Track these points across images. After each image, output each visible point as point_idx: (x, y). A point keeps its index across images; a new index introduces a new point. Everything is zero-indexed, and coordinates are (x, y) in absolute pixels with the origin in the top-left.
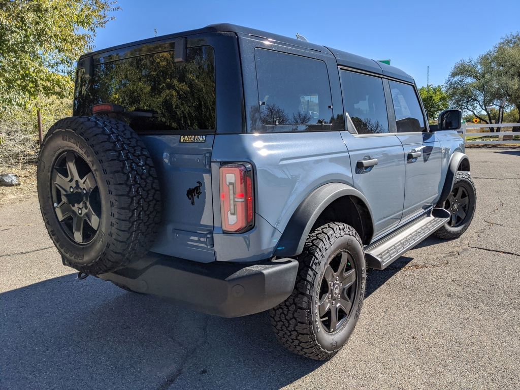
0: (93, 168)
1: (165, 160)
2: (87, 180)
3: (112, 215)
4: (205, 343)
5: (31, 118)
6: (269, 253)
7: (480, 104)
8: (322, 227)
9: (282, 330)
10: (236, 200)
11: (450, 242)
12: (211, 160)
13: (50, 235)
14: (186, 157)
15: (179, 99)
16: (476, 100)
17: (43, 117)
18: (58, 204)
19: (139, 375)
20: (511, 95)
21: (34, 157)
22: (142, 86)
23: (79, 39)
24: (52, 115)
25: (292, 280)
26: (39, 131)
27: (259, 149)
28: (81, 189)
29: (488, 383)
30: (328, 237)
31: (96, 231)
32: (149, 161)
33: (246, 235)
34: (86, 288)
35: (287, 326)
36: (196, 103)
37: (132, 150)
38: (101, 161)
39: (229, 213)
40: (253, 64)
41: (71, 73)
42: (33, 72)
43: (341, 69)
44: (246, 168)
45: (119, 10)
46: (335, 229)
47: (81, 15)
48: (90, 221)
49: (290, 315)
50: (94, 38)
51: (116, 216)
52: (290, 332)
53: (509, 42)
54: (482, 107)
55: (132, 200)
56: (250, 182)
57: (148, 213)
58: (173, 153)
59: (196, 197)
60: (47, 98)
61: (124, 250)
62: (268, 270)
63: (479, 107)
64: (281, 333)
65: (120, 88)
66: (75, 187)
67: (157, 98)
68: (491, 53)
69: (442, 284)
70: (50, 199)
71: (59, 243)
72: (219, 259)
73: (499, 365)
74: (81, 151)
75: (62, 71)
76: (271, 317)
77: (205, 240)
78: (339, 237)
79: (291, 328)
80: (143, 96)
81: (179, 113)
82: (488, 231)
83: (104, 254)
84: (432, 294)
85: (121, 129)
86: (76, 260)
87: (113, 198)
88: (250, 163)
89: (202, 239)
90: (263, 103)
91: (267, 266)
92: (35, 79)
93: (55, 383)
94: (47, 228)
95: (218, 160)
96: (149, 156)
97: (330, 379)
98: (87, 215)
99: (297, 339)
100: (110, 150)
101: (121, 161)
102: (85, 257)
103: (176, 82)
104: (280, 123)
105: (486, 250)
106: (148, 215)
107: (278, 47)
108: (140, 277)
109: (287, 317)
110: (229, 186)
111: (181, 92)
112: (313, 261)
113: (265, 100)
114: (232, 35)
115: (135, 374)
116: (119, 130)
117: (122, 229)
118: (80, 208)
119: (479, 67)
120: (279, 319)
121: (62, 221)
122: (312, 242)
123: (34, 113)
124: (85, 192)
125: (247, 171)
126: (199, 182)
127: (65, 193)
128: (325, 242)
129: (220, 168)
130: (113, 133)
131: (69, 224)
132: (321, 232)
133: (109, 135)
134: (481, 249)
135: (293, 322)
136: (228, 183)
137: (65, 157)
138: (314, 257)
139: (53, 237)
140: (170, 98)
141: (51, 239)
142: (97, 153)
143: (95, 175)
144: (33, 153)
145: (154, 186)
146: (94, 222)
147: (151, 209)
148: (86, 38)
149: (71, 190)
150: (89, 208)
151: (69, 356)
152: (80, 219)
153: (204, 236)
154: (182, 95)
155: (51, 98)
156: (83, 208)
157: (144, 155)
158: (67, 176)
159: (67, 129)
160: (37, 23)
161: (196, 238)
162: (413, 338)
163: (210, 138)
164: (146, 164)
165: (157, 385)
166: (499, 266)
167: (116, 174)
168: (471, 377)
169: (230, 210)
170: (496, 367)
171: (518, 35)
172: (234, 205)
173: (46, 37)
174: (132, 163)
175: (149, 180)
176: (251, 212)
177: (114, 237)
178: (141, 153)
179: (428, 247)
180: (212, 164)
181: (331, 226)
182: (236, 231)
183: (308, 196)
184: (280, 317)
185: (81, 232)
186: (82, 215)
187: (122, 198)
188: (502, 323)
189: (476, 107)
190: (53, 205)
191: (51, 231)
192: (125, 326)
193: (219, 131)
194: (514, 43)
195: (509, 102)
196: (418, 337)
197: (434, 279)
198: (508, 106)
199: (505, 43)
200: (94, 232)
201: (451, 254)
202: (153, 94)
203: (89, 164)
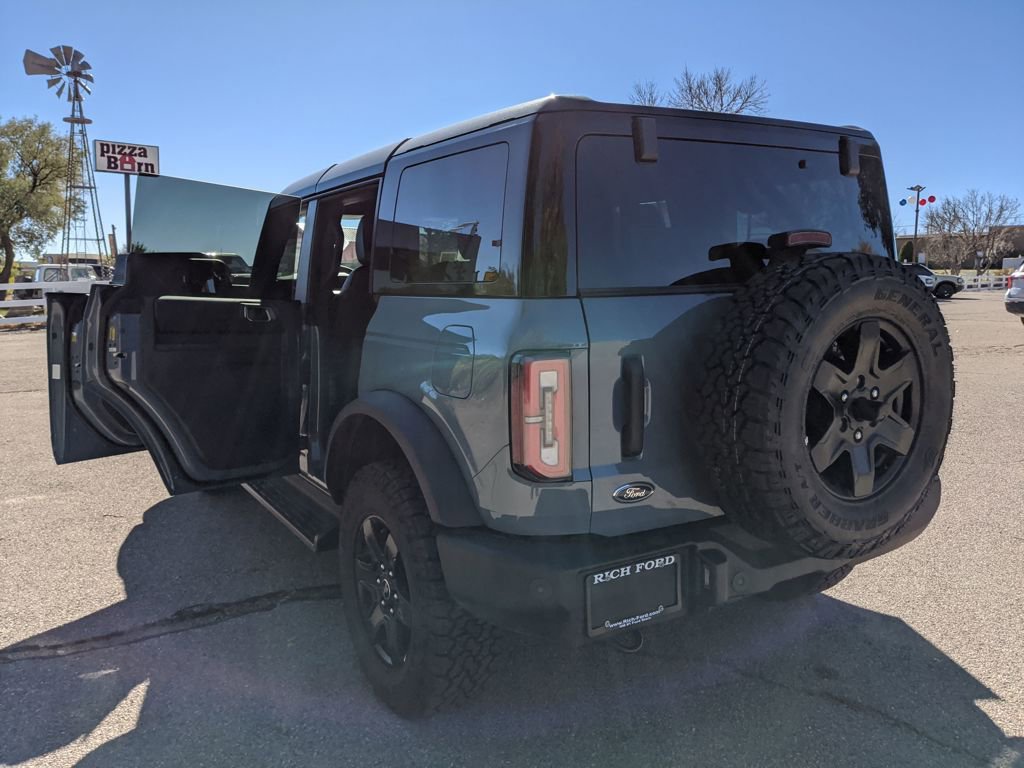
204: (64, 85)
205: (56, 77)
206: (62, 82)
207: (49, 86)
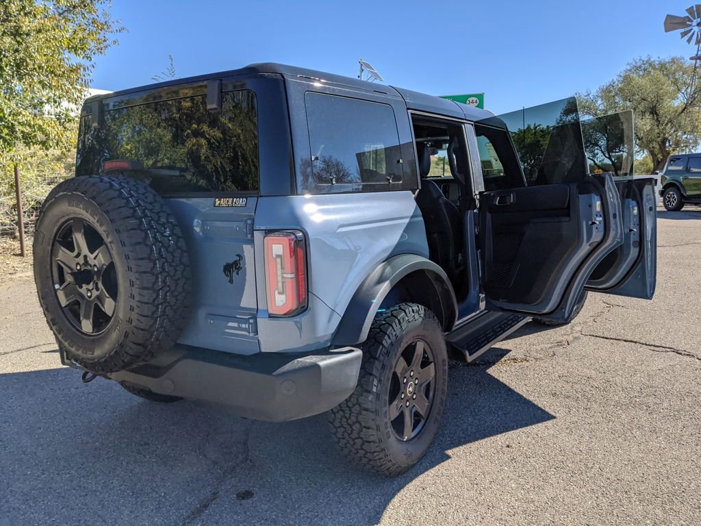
0: (107, 240)
1: (195, 228)
2: (100, 255)
3: (132, 297)
4: (247, 460)
5: (5, 174)
6: (327, 341)
7: (601, 150)
8: (392, 309)
9: (344, 438)
10: (285, 275)
11: (558, 329)
12: (253, 227)
13: (50, 325)
14: (218, 224)
15: (210, 149)
16: (598, 145)
17: (21, 173)
18: (61, 285)
19: (163, 500)
20: (642, 138)
21: (9, 227)
22: (162, 133)
23: (71, 71)
24: (34, 171)
25: (354, 373)
26: (17, 192)
27: (312, 214)
28: (90, 265)
29: (597, 497)
30: (399, 321)
31: (111, 318)
32: (177, 230)
33: (297, 319)
34: (88, 397)
35: (349, 432)
36: (230, 154)
37: (156, 217)
38: (118, 231)
39: (276, 292)
40: (304, 111)
41: (59, 116)
42: (9, 115)
43: (412, 114)
44: (296, 237)
45: (124, 31)
46: (407, 311)
47: (74, 38)
48: (103, 305)
49: (353, 419)
50: (92, 69)
51: (137, 298)
52: (353, 440)
53: (638, 68)
54: (604, 155)
55: (157, 278)
56: (301, 253)
57: (175, 293)
58: (205, 219)
59: (234, 274)
60: (27, 147)
61: (147, 340)
62: (324, 362)
63: (600, 154)
64: (342, 442)
65: (133, 136)
66: (83, 264)
67: (181, 149)
68: (614, 83)
69: (546, 381)
70: (50, 279)
71: (62, 335)
72: (263, 350)
73: (612, 477)
74: (91, 219)
75: (49, 112)
76: (330, 422)
77: (247, 327)
78: (412, 321)
79: (355, 435)
80: (163, 146)
81: (209, 167)
82: (606, 315)
83: (121, 345)
84: (533, 394)
85: (142, 191)
86: (85, 355)
87: (133, 276)
88: (301, 231)
89: (243, 326)
90: (317, 159)
91: (324, 357)
92: (12, 123)
93: (57, 514)
94: (46, 316)
95: (262, 228)
96: (176, 223)
97: (405, 498)
98: (98, 297)
99: (362, 449)
100: (129, 217)
101: (142, 230)
102: (96, 350)
103: (205, 128)
104: (337, 182)
105: (603, 338)
106: (176, 296)
107: (334, 90)
108: (165, 375)
109: (349, 421)
110: (276, 259)
111: (212, 140)
112: (381, 351)
113: (318, 154)
114: (277, 77)
115: (158, 500)
116: (139, 192)
117: (145, 314)
118: (89, 290)
119: (599, 102)
120: (340, 425)
121: (66, 306)
122: (379, 328)
123: (9, 169)
124: (96, 269)
125: (297, 242)
126: (238, 255)
127: (70, 271)
128: (395, 326)
129: (264, 237)
130: (132, 196)
131: (74, 310)
132: (390, 315)
133: (127, 199)
134: (597, 336)
135: (356, 427)
136: (274, 256)
137: (71, 227)
138: (381, 346)
139: (54, 328)
140: (197, 149)
141: (51, 329)
142: (112, 221)
143: (110, 247)
144: (8, 221)
145: (184, 260)
146: (108, 306)
147: (180, 289)
148: (82, 69)
149: (78, 268)
150: (102, 290)
151: (72, 481)
152: (88, 303)
153: (246, 321)
154: (214, 143)
155: (32, 148)
156: (93, 289)
157: (171, 223)
158: (72, 250)
159: (74, 192)
160: (17, 51)
161: (236, 325)
162: (508, 446)
163: (252, 201)
164: (172, 234)
165: (186, 512)
166: (617, 358)
167: (137, 247)
168: (577, 492)
169: (277, 289)
170: (608, 479)
171: (649, 59)
172: (283, 283)
173: (27, 70)
174: (157, 232)
175: (177, 254)
176: (303, 290)
177: (133, 324)
178: (167, 220)
179: (531, 336)
180: (255, 232)
181: (403, 307)
182: (284, 315)
183: (373, 270)
184: (340, 422)
185: (91, 320)
186: (92, 298)
187: (145, 275)
188: (619, 427)
189: (597, 154)
190: (54, 287)
191: (51, 320)
192: (142, 443)
193: (262, 192)
194: (645, 70)
195: (640, 146)
196: (514, 446)
197: (536, 376)
198: (638, 152)
199: (633, 70)
200: (108, 318)
201: (559, 344)
202: (175, 144)
203: (102, 235)
204: (693, 33)
205: (690, 28)
206: (692, 31)
207: (682, 37)
